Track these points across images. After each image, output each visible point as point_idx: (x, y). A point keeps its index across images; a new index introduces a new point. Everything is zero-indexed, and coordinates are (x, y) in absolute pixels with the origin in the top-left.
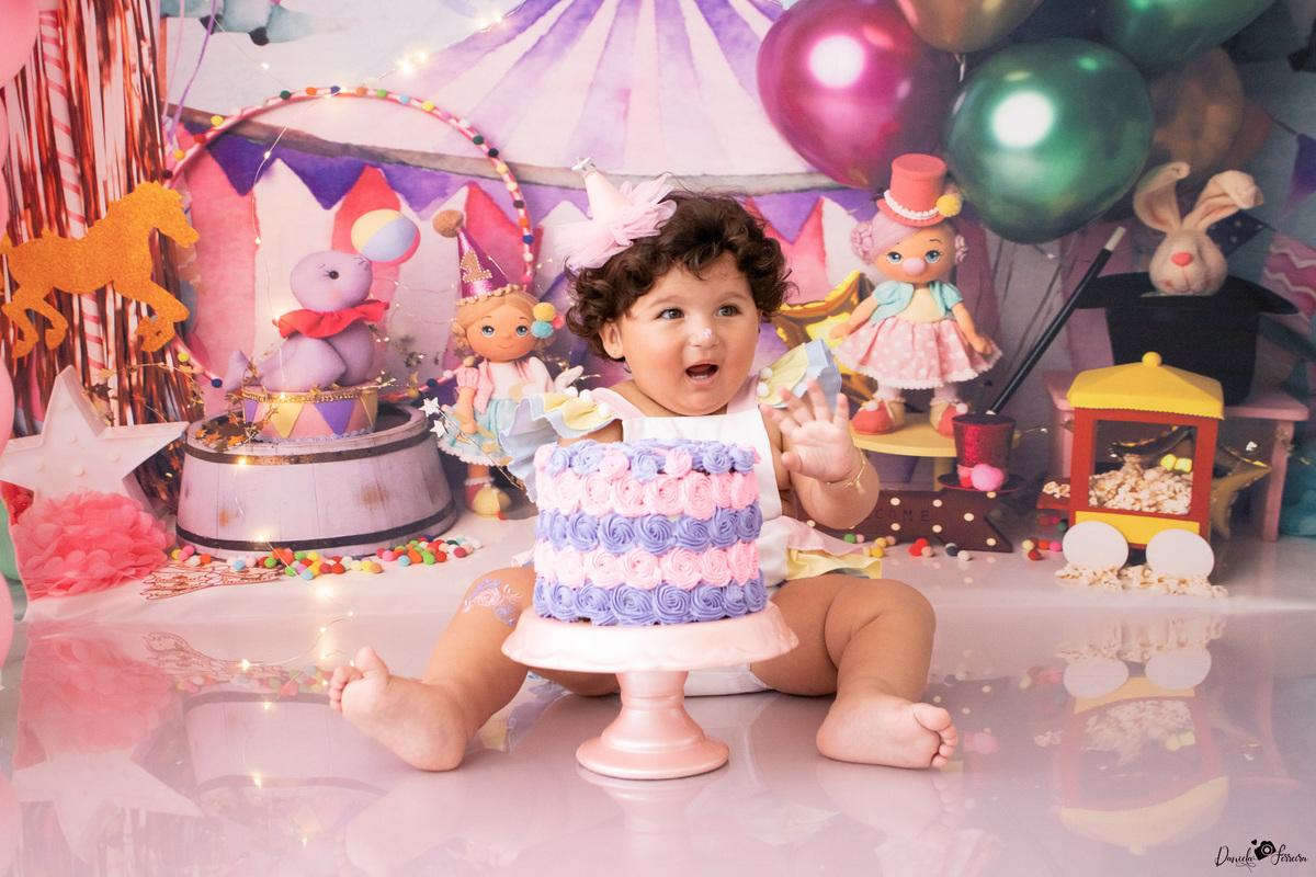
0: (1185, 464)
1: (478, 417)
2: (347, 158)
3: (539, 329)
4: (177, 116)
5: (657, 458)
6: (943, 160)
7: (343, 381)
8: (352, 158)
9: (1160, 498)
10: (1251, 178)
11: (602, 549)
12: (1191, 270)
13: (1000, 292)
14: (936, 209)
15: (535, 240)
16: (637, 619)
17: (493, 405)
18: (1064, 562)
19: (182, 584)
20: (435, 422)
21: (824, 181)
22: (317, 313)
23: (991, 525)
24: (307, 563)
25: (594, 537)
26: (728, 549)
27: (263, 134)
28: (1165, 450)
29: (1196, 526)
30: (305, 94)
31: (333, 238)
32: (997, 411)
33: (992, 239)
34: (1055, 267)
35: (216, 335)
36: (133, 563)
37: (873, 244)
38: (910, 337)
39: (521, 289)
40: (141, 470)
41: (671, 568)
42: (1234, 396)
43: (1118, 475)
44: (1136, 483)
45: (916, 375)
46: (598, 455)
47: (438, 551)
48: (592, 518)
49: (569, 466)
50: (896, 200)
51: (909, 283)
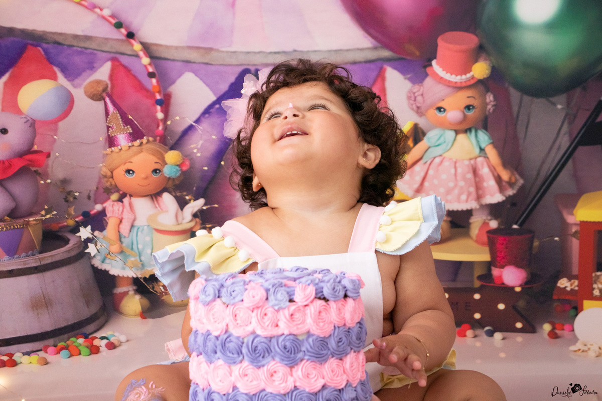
1: (123, 240)
2: (11, 39)
3: (170, 171)
5: (288, 289)
6: (477, 35)
7: (13, 214)
8: (16, 39)
11: (246, 363)
13: (521, 135)
14: (472, 73)
15: (165, 103)
17: (135, 230)
18: (575, 340)
20: (89, 244)
21: (386, 53)
23: (519, 312)
25: (240, 353)
26: (344, 359)
31: (3, 102)
32: (520, 225)
33: (515, 95)
34: (564, 114)
37: (424, 101)
38: (453, 171)
39: (155, 140)
41: (301, 376)
45: (459, 200)
46: (242, 288)
47: (92, 345)
48: (238, 338)
49: (219, 297)
50: (441, 67)
51: (451, 130)
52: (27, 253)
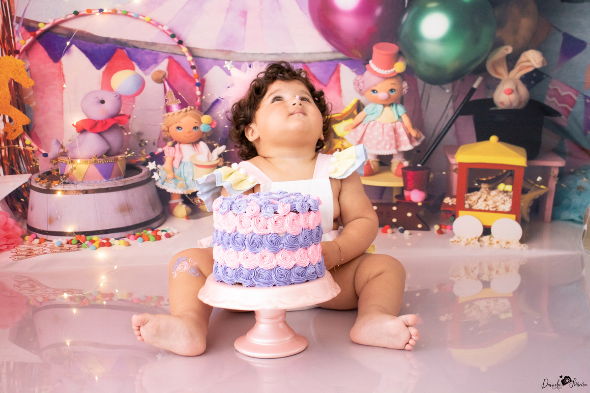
0: (509, 188)
1: (175, 170)
2: (107, 44)
3: (204, 128)
4: (21, 23)
5: (274, 206)
6: (397, 45)
7: (108, 153)
8: (110, 45)
9: (497, 204)
10: (541, 53)
11: (247, 250)
12: (513, 97)
13: (424, 107)
14: (394, 69)
15: (202, 85)
16: (265, 284)
17: (182, 164)
18: (453, 235)
19: (30, 252)
20: (154, 173)
21: (341, 55)
22: (95, 121)
23: (420, 218)
24: (93, 242)
25: (244, 244)
26: (308, 249)
27: (65, 32)
28: (500, 182)
29: (514, 216)
30: (86, 12)
31: (102, 83)
32: (422, 164)
33: (420, 83)
34: (450, 96)
35: (43, 132)
36: (5, 243)
38: (381, 130)
39: (195, 108)
40: (8, 198)
41: (281, 259)
42: (531, 156)
43: (478, 194)
44: (487, 197)
45: (385, 148)
46: (245, 205)
47: (157, 235)
48: (242, 235)
49: (231, 210)
50: (375, 64)
51: (381, 104)
52: (117, 178)
